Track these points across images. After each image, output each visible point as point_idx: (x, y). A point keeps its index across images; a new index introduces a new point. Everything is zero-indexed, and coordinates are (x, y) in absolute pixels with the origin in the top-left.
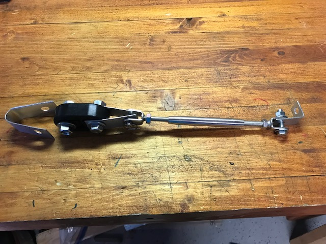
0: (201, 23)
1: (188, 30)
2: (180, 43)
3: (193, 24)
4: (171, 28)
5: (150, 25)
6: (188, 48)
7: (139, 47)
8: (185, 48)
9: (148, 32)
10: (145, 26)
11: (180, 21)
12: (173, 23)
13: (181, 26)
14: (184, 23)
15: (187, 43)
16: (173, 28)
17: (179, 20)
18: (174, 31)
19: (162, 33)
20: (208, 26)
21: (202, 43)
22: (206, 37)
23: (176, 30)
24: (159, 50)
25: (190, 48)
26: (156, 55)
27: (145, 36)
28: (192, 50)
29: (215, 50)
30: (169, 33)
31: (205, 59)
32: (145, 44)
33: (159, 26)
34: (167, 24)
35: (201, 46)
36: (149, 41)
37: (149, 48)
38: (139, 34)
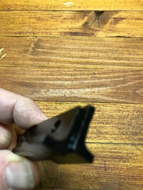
0: (117, 20)
1: (96, 31)
2: (80, 53)
3: (105, 22)
4: (70, 27)
5: (39, 19)
6: (92, 63)
7: (16, 56)
8: (88, 63)
9: (35, 31)
10: (32, 20)
11: (85, 16)
12: (73, 18)
13: (86, 23)
14: (90, 19)
15: (92, 54)
16: (73, 26)
17: (84, 13)
18: (74, 31)
19: (55, 33)
20: (128, 26)
21: (116, 56)
22: (123, 45)
23: (78, 31)
24: (45, 64)
25: (96, 64)
26: (39, 72)
27: (28, 38)
28: (99, 67)
29: (137, 71)
30: (65, 33)
31: (119, 86)
32: (26, 51)
33: (51, 22)
34: (64, 19)
35: (114, 61)
36: (33, 46)
37: (31, 60)
38: (20, 33)
